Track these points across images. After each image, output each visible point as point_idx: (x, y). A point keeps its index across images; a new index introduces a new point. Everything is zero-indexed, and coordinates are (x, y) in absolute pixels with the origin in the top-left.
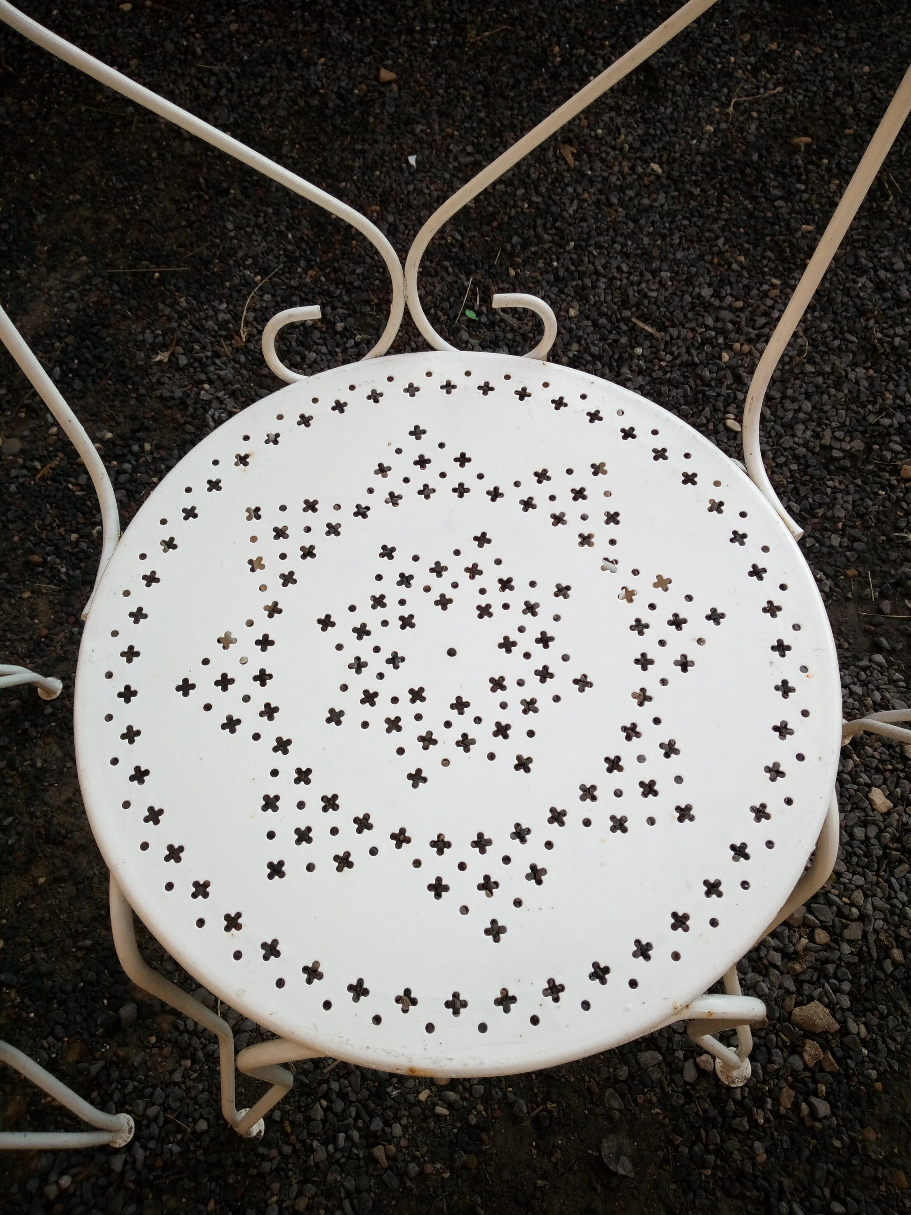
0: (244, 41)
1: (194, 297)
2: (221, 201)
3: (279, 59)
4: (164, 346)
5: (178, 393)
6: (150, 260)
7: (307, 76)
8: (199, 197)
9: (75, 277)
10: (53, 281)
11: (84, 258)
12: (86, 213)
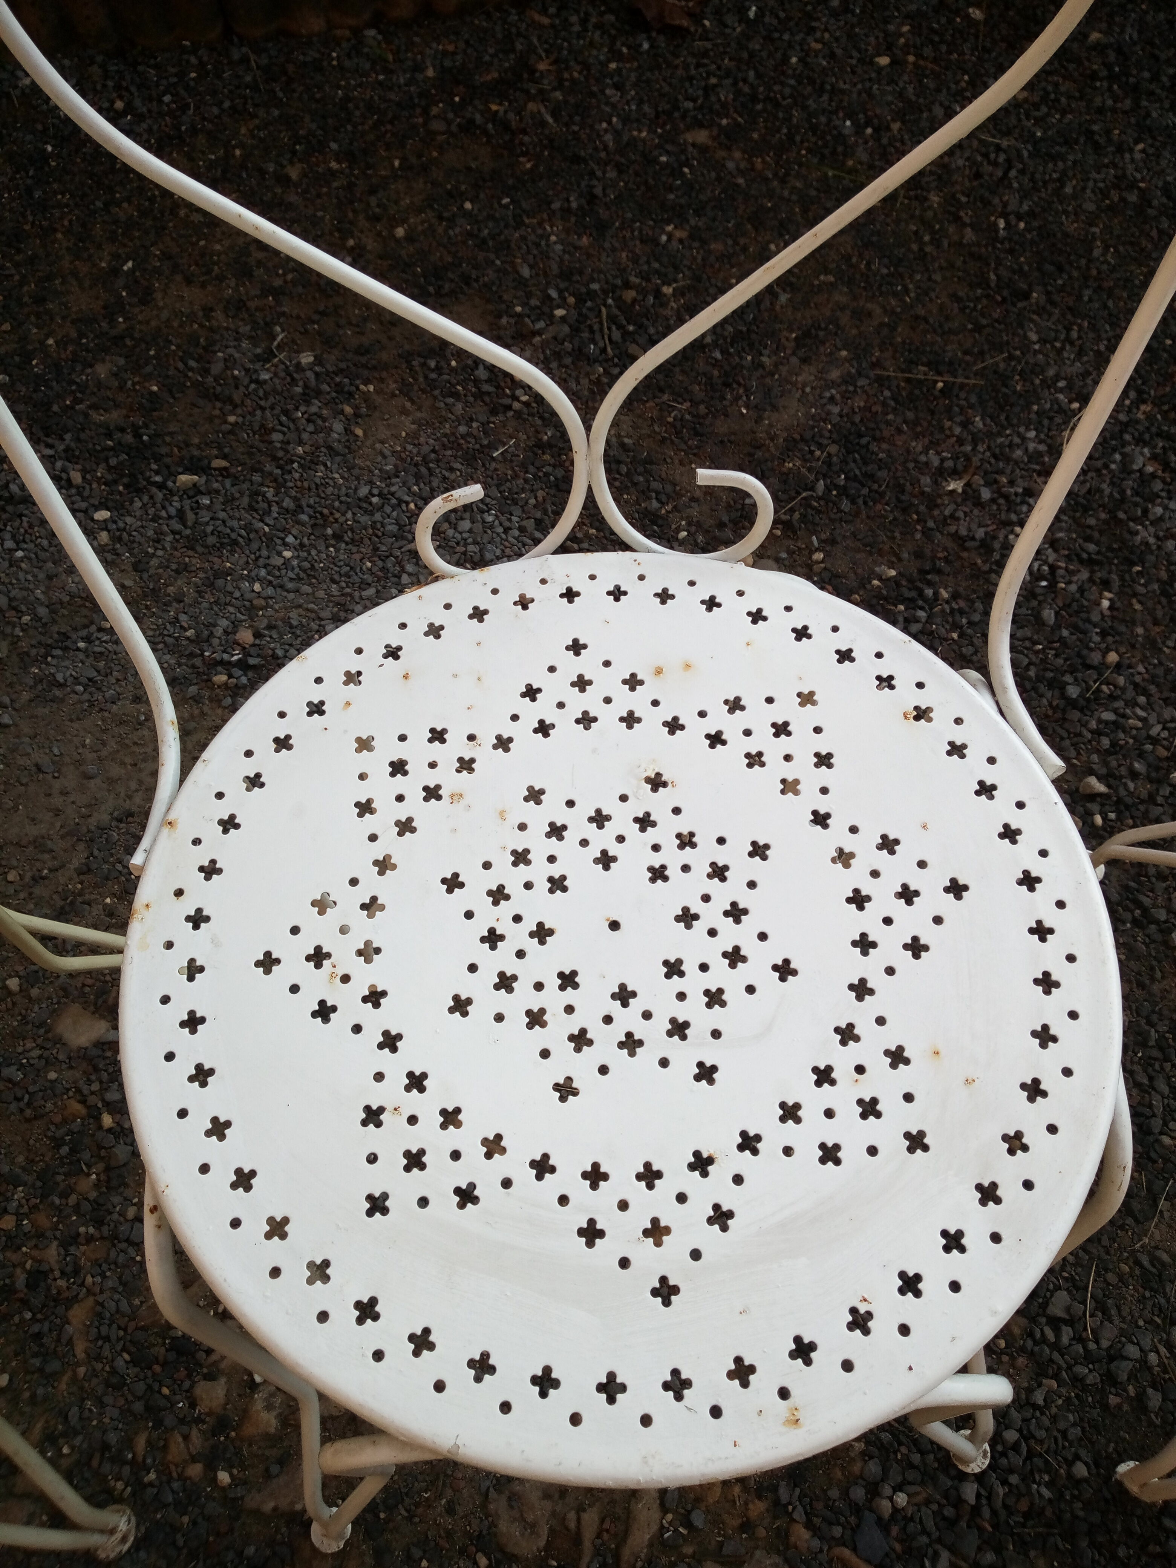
0: (1036, 114)
1: (992, 417)
2: (1020, 305)
3: (1082, 140)
4: (955, 474)
5: (980, 533)
6: (928, 364)
7: (1121, 165)
8: (988, 296)
9: (835, 374)
10: (806, 375)
11: (844, 353)
12: (844, 299)
